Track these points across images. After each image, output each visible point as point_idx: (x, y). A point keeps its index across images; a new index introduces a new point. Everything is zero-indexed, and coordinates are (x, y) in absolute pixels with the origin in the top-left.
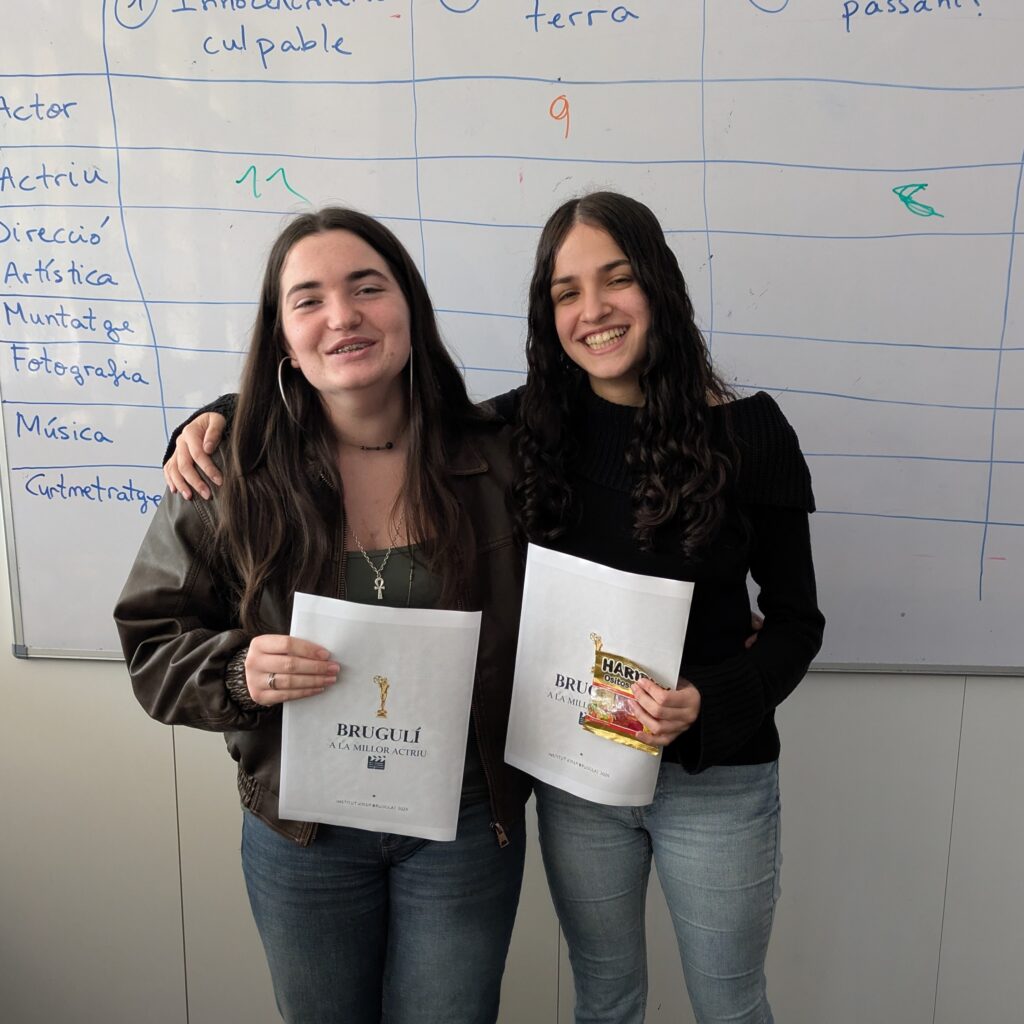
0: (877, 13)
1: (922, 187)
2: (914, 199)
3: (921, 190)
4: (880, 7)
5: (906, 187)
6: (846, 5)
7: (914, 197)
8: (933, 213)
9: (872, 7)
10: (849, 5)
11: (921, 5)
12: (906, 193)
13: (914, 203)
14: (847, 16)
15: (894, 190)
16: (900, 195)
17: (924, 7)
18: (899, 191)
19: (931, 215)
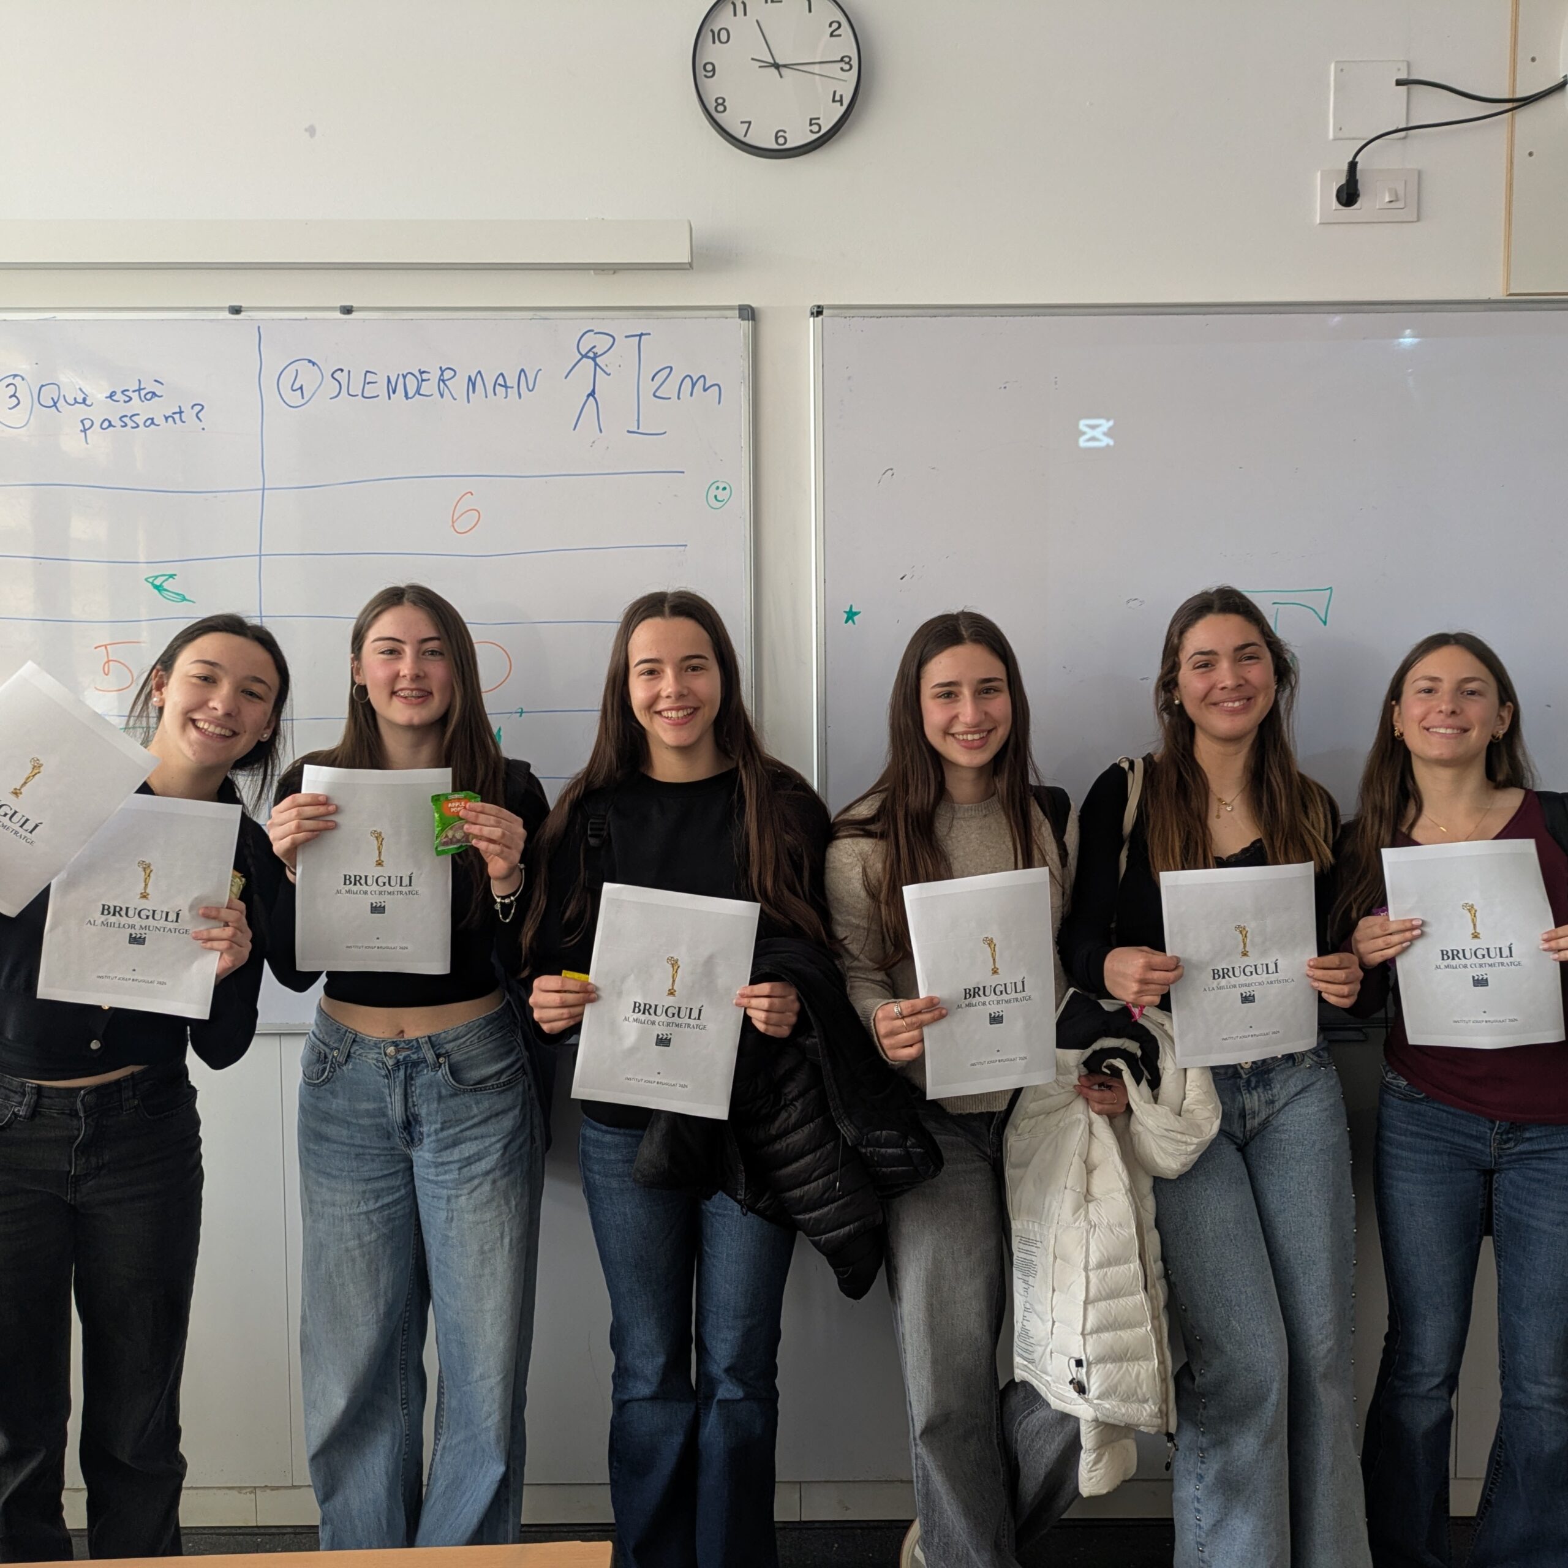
0: (111, 428)
1: (172, 576)
2: (165, 587)
3: (171, 579)
4: (113, 424)
5: (157, 577)
6: (82, 421)
7: (165, 586)
8: (184, 599)
9: (106, 424)
10: (85, 422)
11: (150, 421)
12: (158, 582)
13: (165, 590)
14: (85, 430)
15: (146, 580)
16: (152, 583)
17: (153, 423)
18: (151, 580)
19: (183, 601)
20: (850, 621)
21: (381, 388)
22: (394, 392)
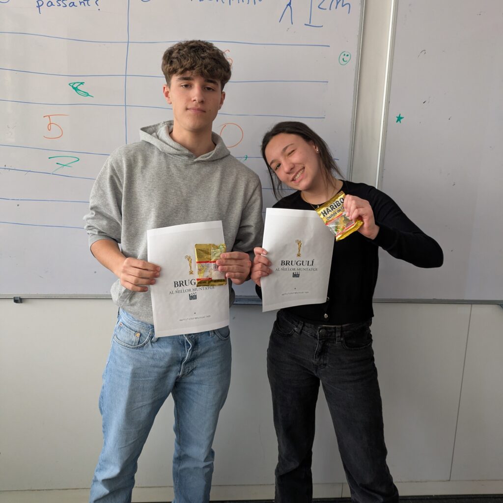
0: (52, 6)
3: (82, 85)
5: (75, 83)
6: (37, 2)
7: (79, 88)
9: (50, 4)
12: (75, 86)
13: (79, 90)
14: (39, 7)
15: (69, 84)
17: (74, 5)
18: (72, 85)
19: (87, 96)
20: (399, 122)
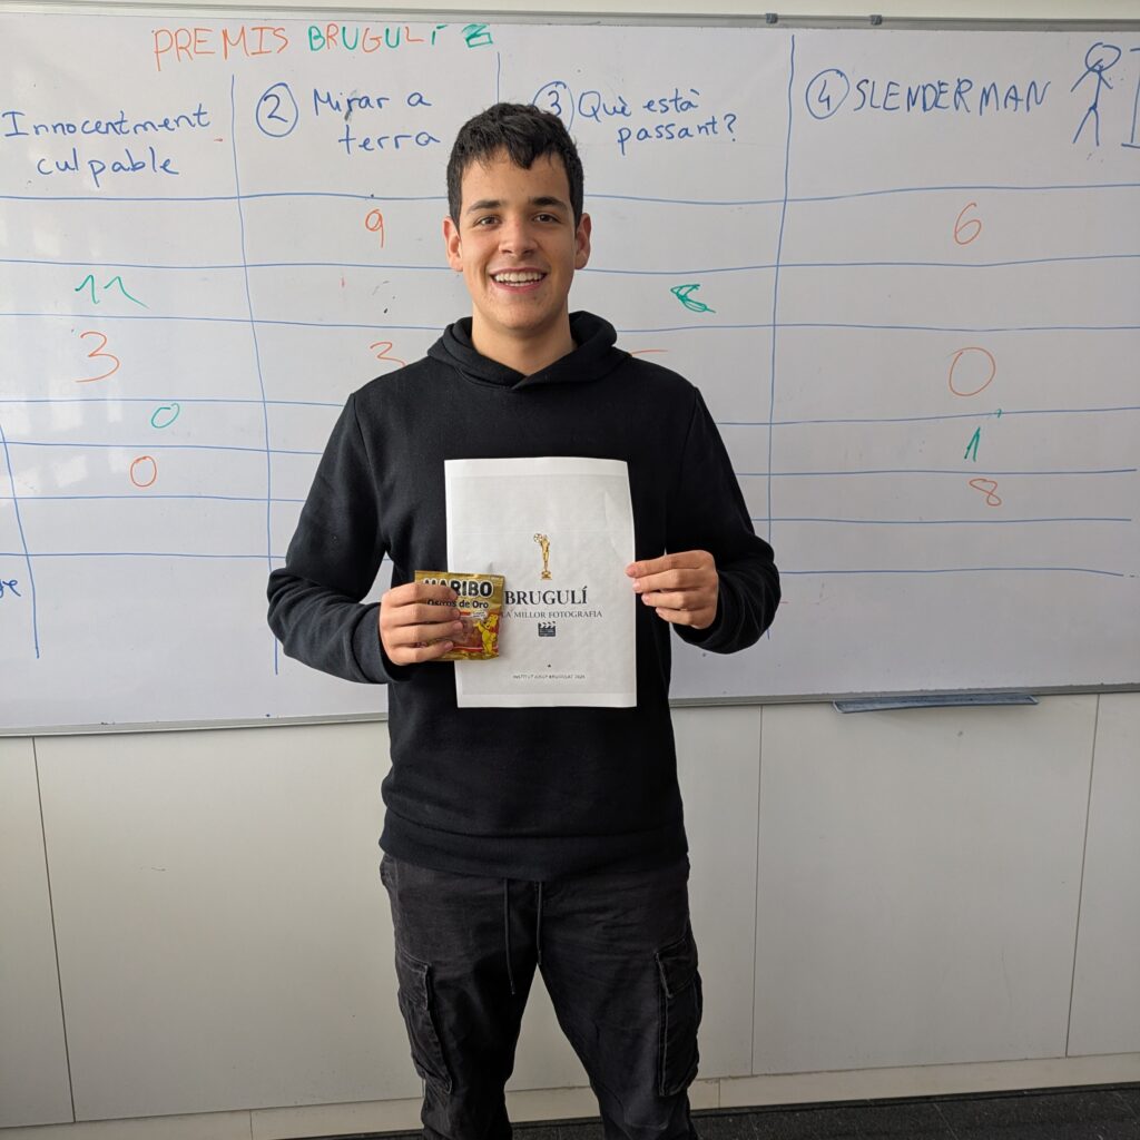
1: (695, 286)
2: (689, 298)
4: (649, 134)
5: (681, 288)
6: (620, 132)
8: (706, 309)
9: (643, 134)
10: (623, 132)
11: (684, 132)
12: (682, 293)
14: (622, 141)
16: (677, 294)
17: (687, 133)
18: (676, 290)
19: (704, 311)
21: (901, 100)
22: (913, 104)
